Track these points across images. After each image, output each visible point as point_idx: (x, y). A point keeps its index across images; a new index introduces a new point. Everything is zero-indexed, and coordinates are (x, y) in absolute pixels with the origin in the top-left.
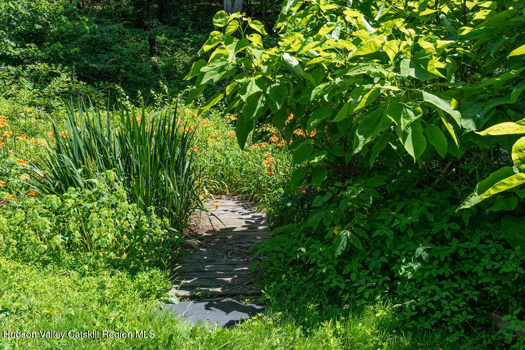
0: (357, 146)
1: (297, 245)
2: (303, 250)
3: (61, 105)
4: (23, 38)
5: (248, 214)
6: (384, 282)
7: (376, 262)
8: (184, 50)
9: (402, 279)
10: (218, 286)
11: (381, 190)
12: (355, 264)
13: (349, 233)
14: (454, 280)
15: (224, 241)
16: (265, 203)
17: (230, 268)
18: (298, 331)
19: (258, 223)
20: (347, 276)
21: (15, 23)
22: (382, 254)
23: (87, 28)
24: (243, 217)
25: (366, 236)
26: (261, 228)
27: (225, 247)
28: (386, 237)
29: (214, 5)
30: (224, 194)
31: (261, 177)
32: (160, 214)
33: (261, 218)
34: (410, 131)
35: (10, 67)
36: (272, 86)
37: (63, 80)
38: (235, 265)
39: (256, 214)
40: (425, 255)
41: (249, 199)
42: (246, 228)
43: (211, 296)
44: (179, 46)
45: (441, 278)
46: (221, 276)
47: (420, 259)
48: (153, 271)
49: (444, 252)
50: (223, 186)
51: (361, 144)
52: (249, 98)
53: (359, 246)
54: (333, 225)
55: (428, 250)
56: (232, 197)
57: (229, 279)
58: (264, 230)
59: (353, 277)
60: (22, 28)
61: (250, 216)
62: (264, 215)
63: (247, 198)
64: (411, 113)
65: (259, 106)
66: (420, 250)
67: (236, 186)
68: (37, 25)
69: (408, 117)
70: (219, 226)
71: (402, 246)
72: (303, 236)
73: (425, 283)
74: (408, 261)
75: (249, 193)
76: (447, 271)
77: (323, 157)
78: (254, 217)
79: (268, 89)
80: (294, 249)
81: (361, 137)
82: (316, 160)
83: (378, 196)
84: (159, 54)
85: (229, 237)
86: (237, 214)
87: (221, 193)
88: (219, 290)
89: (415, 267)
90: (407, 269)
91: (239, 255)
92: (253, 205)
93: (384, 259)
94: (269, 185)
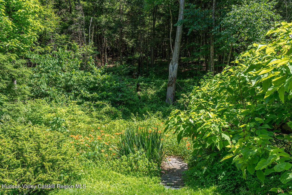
0: (207, 146)
1: (194, 172)
2: (196, 173)
3: (106, 117)
4: (92, 90)
5: (181, 164)
6: (215, 181)
7: (213, 176)
8: (151, 88)
9: (219, 180)
10: (173, 183)
11: (215, 157)
12: (208, 176)
13: (206, 168)
14: (231, 181)
15: (173, 172)
16: (187, 160)
17: (176, 179)
18: (193, 190)
19: (184, 167)
20: (206, 179)
21: (88, 84)
22: (215, 174)
23: (115, 85)
24: (179, 164)
25: (211, 169)
26: (185, 168)
27: (174, 174)
28: (215, 169)
29: (163, 60)
30: (172, 156)
31: (186, 150)
32: (154, 162)
33: (186, 165)
34: (219, 143)
35: (87, 102)
36: (187, 127)
37: (108, 107)
38: (177, 178)
39: (184, 164)
40: (225, 174)
41: (181, 158)
42: (180, 169)
43: (171, 185)
44: (149, 86)
45: (228, 180)
46: (173, 181)
47: (223, 175)
48: (156, 177)
49: (229, 174)
50: (171, 152)
51: (208, 146)
52: (181, 132)
53: (209, 171)
54: (203, 166)
55: (226, 173)
56: (174, 157)
57: (176, 182)
58: (187, 169)
59: (207, 179)
60: (91, 86)
61: (182, 164)
62: (187, 164)
63: (180, 158)
64: (218, 139)
65: (183, 133)
66: (223, 173)
67: (176, 152)
68: (96, 84)
69: (217, 140)
70: (172, 167)
71: (219, 172)
72: (196, 169)
73: (225, 181)
74: (221, 175)
75: (181, 156)
76: (230, 178)
77: (201, 147)
78: (183, 165)
79: (186, 128)
80: (194, 173)
81: (208, 144)
82: (199, 148)
83: (215, 158)
84: (141, 91)
85: (175, 171)
86: (177, 163)
87: (170, 155)
88: (173, 184)
89: (222, 177)
90: (221, 178)
91: (178, 176)
92: (183, 160)
93: (215, 175)
94: (189, 153)
